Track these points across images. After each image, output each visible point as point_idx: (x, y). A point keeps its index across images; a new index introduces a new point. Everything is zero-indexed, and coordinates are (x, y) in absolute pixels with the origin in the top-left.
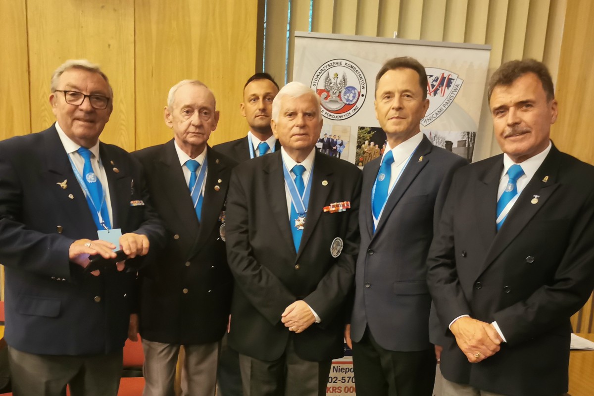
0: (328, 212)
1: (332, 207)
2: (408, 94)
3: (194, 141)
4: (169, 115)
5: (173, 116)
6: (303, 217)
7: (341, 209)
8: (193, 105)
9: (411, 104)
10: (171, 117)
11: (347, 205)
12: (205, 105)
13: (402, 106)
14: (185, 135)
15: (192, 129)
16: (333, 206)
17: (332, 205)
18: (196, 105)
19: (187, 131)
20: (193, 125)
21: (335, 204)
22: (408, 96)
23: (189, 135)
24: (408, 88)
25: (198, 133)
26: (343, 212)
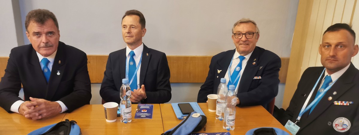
2: (133, 26)
9: (134, 31)
13: (130, 32)
22: (133, 27)
24: (133, 24)
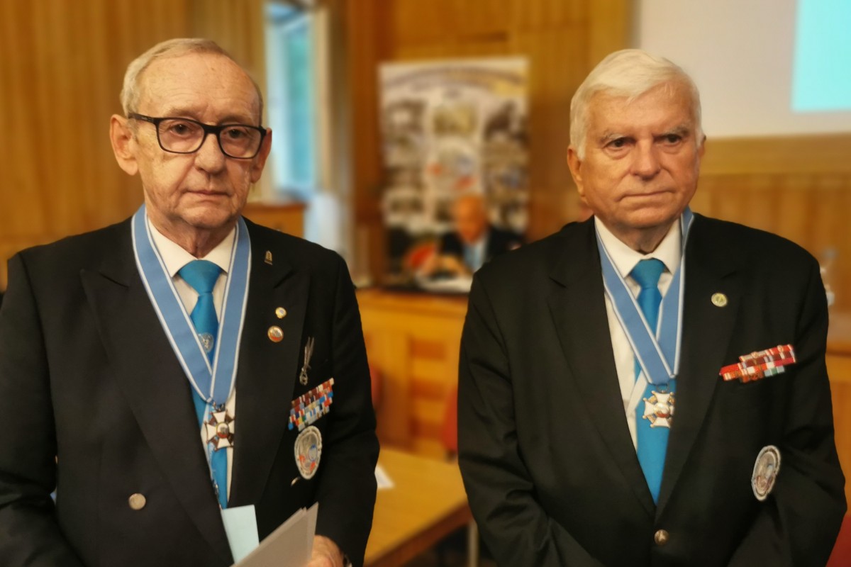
0: (737, 381)
1: (744, 365)
3: (203, 218)
4: (125, 138)
5: (137, 141)
6: (666, 393)
7: (771, 368)
8: (198, 109)
10: (131, 144)
11: (787, 354)
12: (235, 111)
14: (173, 199)
15: (196, 180)
16: (750, 363)
17: (743, 358)
18: (209, 109)
19: (182, 187)
20: (201, 169)
21: (754, 355)
23: (187, 198)
25: (213, 193)
26: (777, 377)
